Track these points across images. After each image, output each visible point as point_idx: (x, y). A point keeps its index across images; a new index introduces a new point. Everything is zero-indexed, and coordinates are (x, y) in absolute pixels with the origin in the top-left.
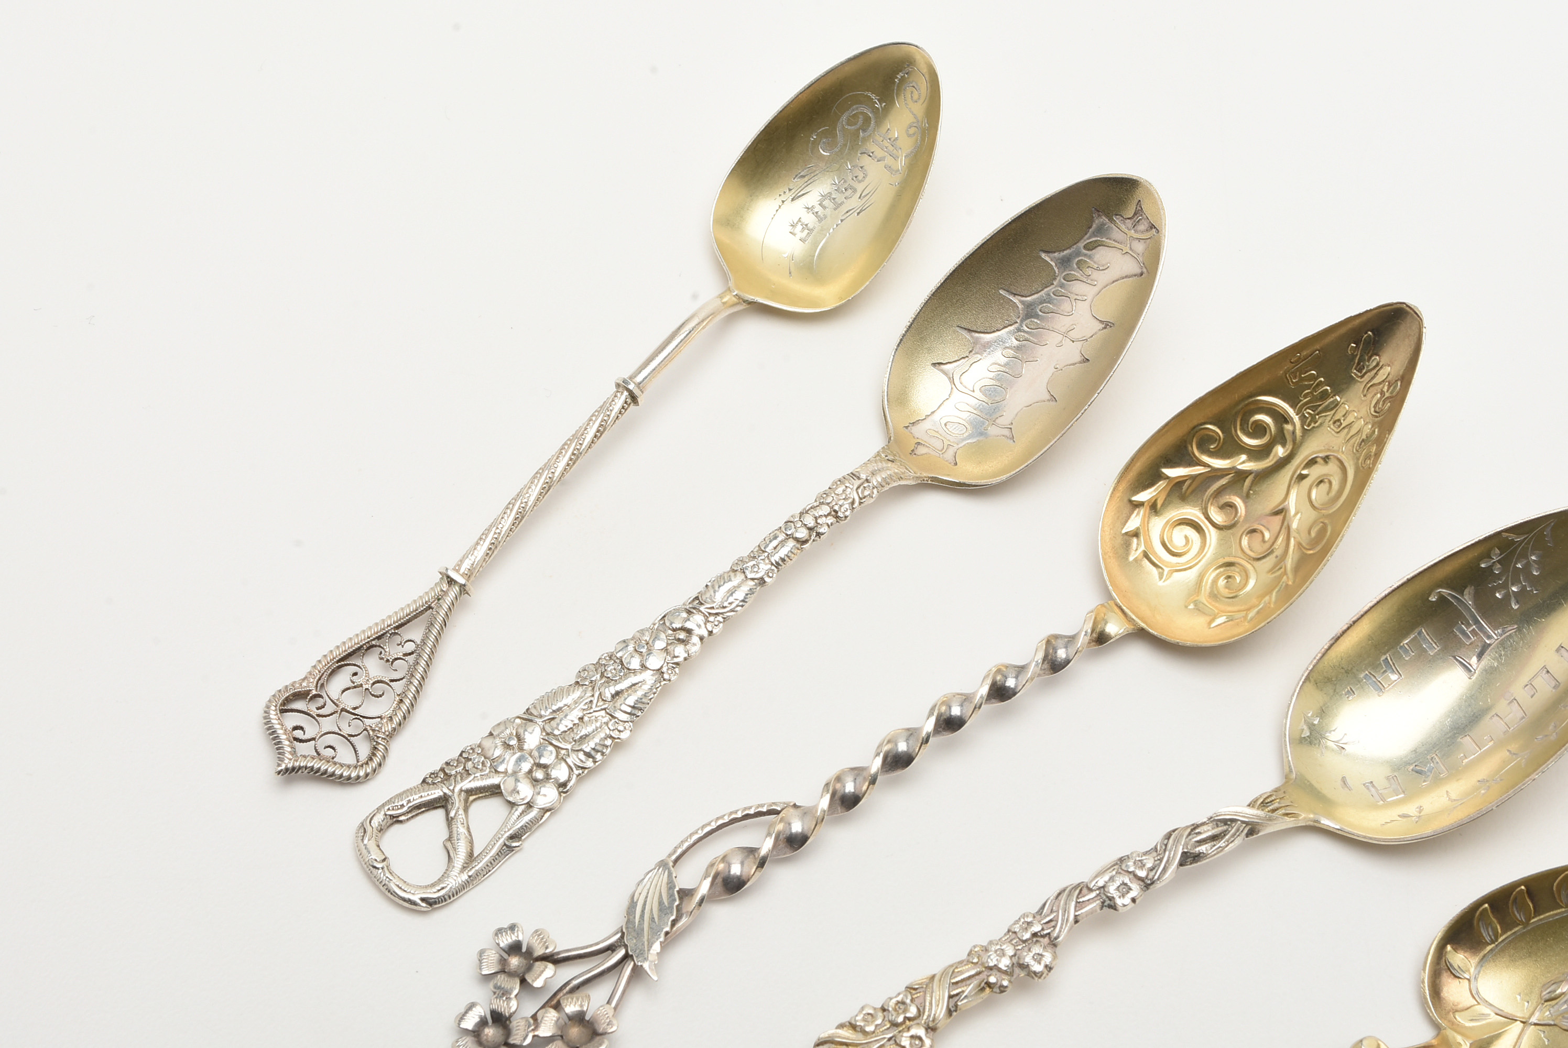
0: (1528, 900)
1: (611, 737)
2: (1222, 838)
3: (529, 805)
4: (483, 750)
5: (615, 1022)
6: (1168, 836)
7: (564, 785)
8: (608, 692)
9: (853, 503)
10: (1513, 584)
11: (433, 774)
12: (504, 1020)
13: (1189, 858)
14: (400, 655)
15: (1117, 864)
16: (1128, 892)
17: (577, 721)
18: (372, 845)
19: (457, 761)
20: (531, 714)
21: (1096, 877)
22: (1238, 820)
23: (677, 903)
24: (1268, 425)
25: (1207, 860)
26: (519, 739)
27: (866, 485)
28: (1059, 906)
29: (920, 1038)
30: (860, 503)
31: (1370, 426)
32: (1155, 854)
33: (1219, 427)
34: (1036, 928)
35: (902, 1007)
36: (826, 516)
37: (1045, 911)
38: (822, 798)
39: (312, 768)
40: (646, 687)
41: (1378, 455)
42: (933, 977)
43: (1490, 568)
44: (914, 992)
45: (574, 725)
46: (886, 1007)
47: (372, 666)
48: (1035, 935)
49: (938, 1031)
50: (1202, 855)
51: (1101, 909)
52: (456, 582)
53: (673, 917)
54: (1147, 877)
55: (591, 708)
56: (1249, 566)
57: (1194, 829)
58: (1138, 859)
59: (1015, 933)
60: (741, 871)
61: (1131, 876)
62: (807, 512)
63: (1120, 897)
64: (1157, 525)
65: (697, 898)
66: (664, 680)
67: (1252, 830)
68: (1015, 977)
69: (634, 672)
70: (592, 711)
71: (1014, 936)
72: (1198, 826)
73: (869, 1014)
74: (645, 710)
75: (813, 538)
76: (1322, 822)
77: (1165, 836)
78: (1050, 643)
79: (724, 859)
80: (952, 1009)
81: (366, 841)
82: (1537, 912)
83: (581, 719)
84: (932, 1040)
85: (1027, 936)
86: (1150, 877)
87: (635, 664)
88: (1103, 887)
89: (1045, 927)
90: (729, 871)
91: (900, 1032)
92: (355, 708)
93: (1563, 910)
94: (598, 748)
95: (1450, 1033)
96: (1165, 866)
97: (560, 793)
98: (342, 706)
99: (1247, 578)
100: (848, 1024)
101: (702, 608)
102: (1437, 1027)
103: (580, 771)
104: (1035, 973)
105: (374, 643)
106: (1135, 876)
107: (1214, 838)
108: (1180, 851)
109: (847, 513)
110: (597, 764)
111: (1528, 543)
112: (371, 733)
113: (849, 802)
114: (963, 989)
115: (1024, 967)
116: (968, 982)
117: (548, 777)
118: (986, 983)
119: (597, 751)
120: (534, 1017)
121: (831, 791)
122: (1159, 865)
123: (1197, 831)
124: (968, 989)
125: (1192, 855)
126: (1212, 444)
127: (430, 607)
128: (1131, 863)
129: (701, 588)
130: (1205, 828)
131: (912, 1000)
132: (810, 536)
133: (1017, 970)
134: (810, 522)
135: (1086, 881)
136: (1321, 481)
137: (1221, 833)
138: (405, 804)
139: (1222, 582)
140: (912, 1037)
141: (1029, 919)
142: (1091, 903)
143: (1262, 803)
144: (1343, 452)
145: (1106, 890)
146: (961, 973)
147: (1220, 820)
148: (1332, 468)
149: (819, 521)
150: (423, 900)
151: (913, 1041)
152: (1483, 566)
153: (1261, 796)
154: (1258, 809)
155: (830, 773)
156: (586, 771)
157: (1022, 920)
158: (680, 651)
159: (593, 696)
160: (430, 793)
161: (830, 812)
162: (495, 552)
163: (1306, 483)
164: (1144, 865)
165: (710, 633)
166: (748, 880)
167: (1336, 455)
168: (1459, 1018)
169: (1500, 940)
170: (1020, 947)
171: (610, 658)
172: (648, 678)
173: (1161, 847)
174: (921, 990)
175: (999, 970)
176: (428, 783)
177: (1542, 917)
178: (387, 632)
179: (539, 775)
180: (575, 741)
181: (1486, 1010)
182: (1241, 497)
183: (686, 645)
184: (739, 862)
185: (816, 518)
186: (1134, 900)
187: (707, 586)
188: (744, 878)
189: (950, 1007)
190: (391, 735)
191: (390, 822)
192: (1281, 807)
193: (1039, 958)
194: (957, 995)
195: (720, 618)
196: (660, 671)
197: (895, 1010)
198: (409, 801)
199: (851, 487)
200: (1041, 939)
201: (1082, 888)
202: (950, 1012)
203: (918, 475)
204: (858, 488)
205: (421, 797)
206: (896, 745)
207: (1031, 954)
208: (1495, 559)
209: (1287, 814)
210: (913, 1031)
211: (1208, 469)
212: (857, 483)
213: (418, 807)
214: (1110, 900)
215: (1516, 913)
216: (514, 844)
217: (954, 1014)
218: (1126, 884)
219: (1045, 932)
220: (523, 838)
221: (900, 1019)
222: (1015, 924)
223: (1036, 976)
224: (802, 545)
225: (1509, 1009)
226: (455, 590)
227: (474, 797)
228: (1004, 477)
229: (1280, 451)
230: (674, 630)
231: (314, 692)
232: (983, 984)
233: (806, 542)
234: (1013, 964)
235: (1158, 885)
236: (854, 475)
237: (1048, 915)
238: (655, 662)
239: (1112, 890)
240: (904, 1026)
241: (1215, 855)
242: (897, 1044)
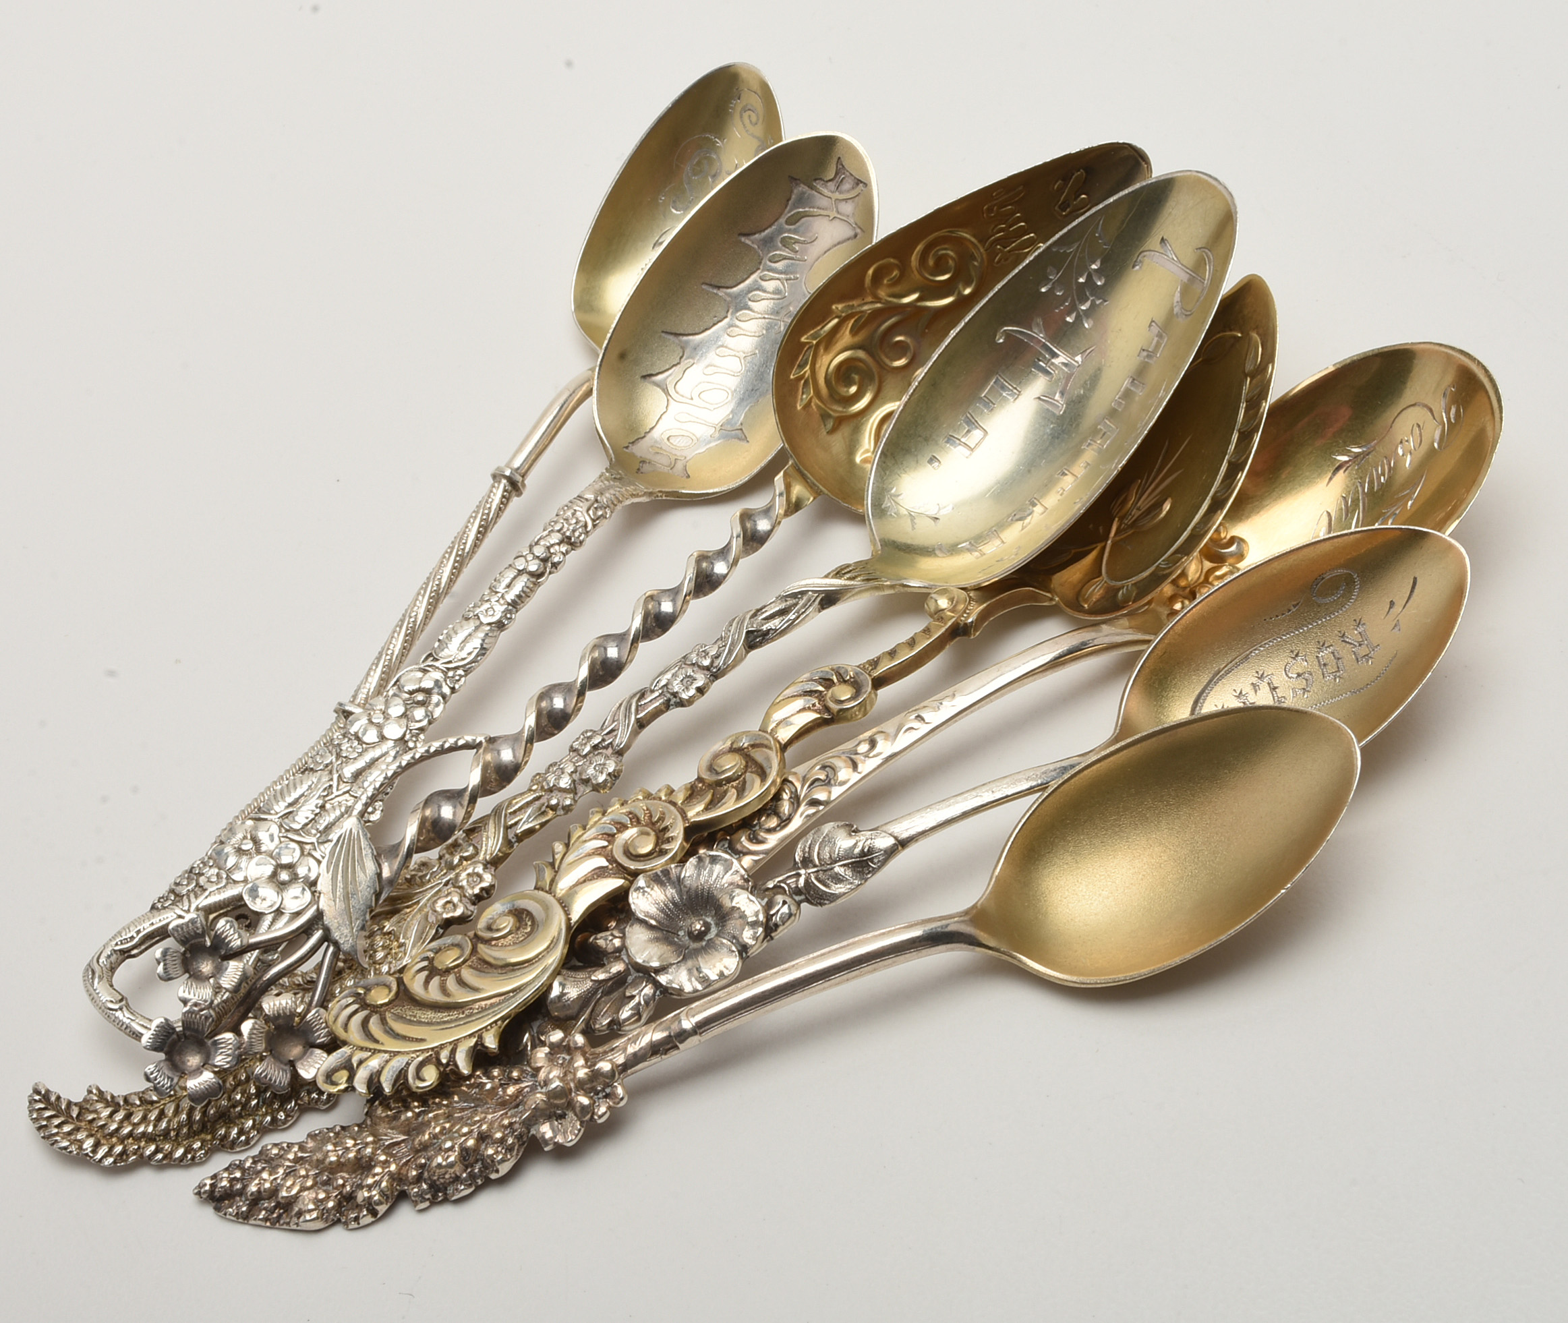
2: (792, 612)
6: (731, 622)
13: (756, 639)
15: (679, 662)
16: (693, 684)
21: (655, 677)
22: (812, 591)
28: (620, 716)
29: (479, 876)
32: (719, 642)
34: (595, 741)
35: (454, 850)
37: (606, 724)
42: (485, 816)
43: (1051, 291)
44: (471, 833)
48: (595, 747)
50: (771, 631)
51: (668, 709)
54: (712, 666)
57: (759, 610)
58: (701, 652)
61: (696, 669)
63: (684, 691)
67: (830, 599)
68: (578, 794)
71: (571, 755)
72: (763, 607)
76: (909, 586)
77: (726, 624)
80: (514, 841)
84: (494, 875)
85: (588, 749)
86: (718, 663)
88: (666, 685)
89: (605, 738)
91: (456, 874)
96: (730, 649)
104: (599, 784)
106: (699, 667)
107: (782, 613)
108: (745, 634)
111: (1082, 251)
114: (522, 817)
115: (586, 781)
116: (526, 810)
118: (547, 807)
122: (726, 649)
123: (762, 611)
124: (527, 815)
125: (760, 636)
128: (693, 658)
130: (772, 606)
131: (464, 841)
133: (581, 787)
137: (789, 608)
140: (469, 875)
141: (585, 735)
142: (654, 703)
143: (838, 574)
145: (670, 687)
146: (517, 804)
147: (787, 596)
151: (471, 879)
152: (1043, 290)
153: (838, 568)
154: (834, 579)
157: (577, 737)
164: (708, 654)
170: (579, 764)
173: (725, 633)
174: (474, 831)
175: (560, 790)
186: (703, 690)
189: (511, 838)
193: (601, 769)
194: (516, 824)
200: (603, 750)
201: (641, 694)
202: (511, 845)
207: (593, 766)
208: (1054, 279)
209: (867, 581)
210: (472, 870)
214: (675, 697)
217: (516, 844)
218: (690, 676)
219: (606, 743)
221: (454, 863)
223: (601, 787)
232: (544, 809)
234: (575, 781)
237: (609, 727)
239: (675, 686)
240: (460, 868)
242: (454, 887)
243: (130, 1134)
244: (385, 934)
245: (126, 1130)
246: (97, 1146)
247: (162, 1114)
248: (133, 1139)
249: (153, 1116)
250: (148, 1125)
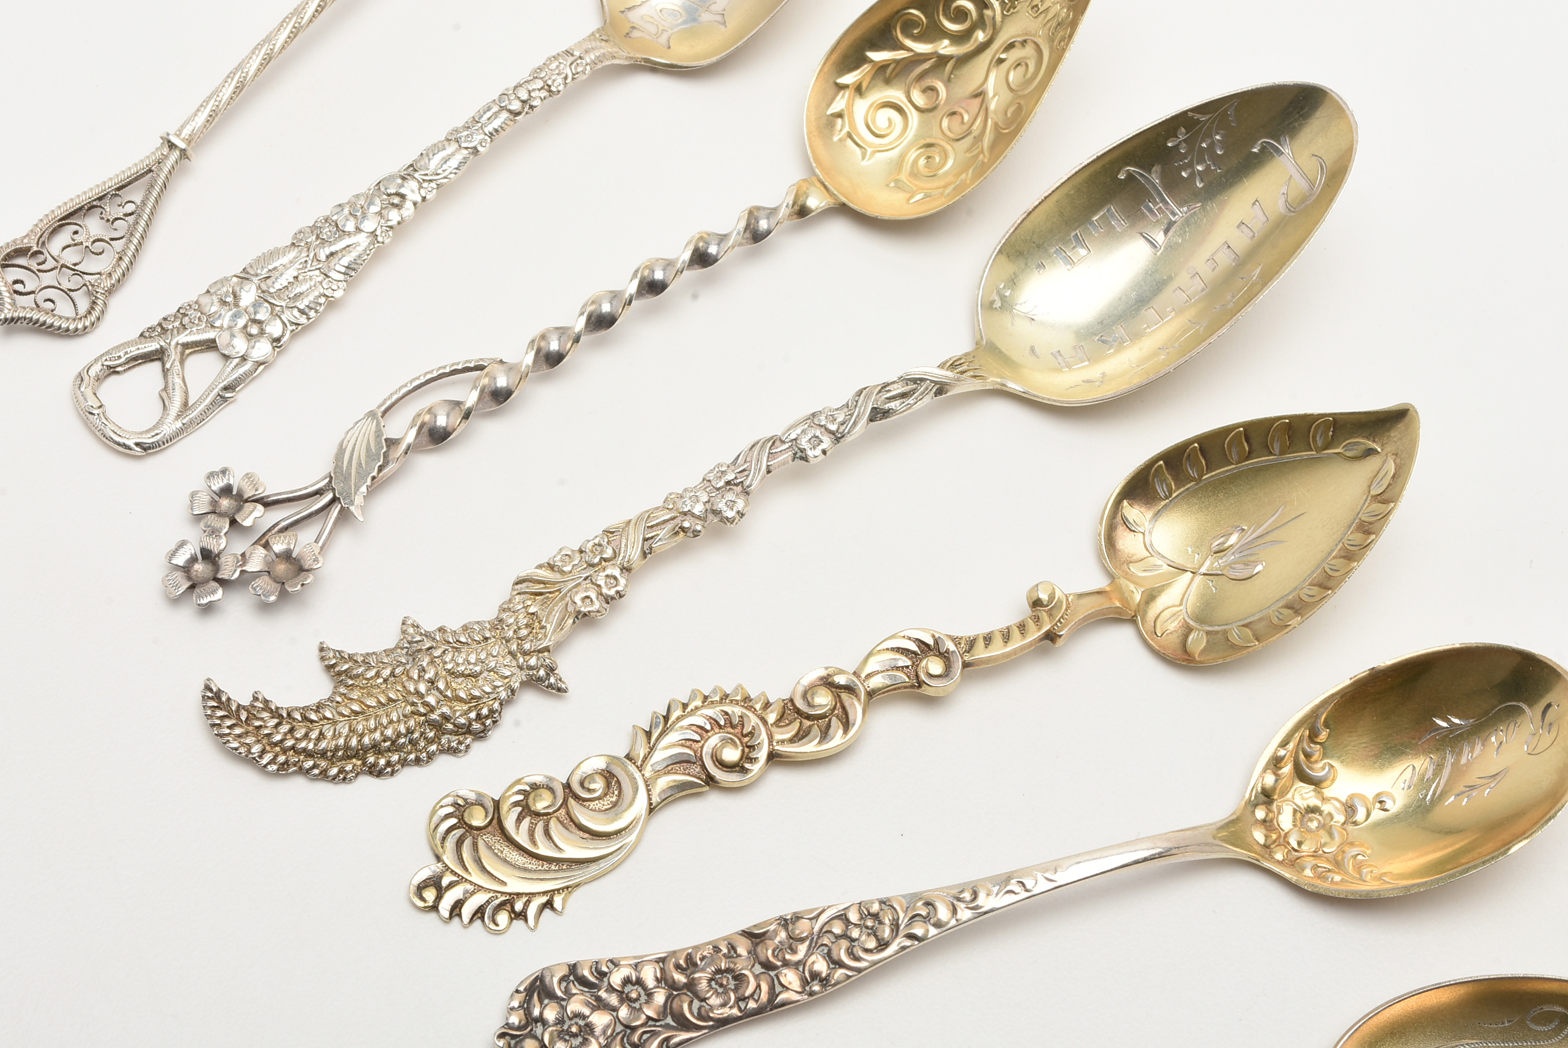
0: (1201, 457)
1: (325, 295)
2: (911, 396)
3: (244, 359)
4: (199, 306)
5: (320, 559)
6: (859, 393)
7: (278, 340)
8: (323, 254)
9: (566, 78)
10: (1198, 164)
11: (149, 328)
12: (213, 555)
13: (878, 414)
14: (121, 215)
15: (809, 418)
16: (819, 444)
17: (292, 280)
18: (89, 393)
19: (175, 316)
20: (248, 273)
21: (789, 430)
22: (928, 379)
23: (384, 450)
24: (969, 11)
25: (896, 417)
26: (235, 296)
27: (579, 61)
28: (752, 457)
29: (615, 578)
30: (573, 79)
31: (1065, 10)
32: (846, 410)
33: (923, 12)
34: (730, 477)
35: (599, 549)
36: (539, 90)
37: (739, 461)
38: (527, 353)
39: (31, 319)
40: (360, 249)
41: (1071, 36)
42: (630, 521)
43: (1176, 147)
44: (611, 535)
45: (289, 283)
46: (584, 549)
47: (93, 226)
48: (728, 483)
49: (633, 572)
50: (891, 411)
51: (793, 460)
52: (176, 146)
53: (380, 463)
54: (837, 431)
55: (306, 267)
56: (948, 148)
57: (885, 387)
58: (829, 413)
59: (709, 481)
60: (447, 422)
61: (823, 430)
62: (521, 86)
63: (811, 449)
64: (861, 106)
65: (403, 446)
66: (378, 242)
67: (941, 389)
68: (708, 522)
69: (349, 234)
70: (306, 270)
71: (708, 484)
72: (888, 385)
73: (566, 555)
74: (359, 270)
75: (526, 110)
76: (1009, 386)
77: (857, 393)
78: (753, 214)
79: (430, 411)
80: (647, 552)
81: (83, 389)
82: (1209, 469)
83: (296, 278)
84: (627, 580)
85: (721, 484)
86: (841, 430)
87: (350, 226)
88: (796, 439)
89: (738, 476)
90: (435, 422)
91: (596, 572)
92: (75, 265)
93: (1233, 466)
94: (312, 305)
95: (1123, 582)
96: (855, 420)
97: (274, 348)
98: (62, 262)
99: (945, 158)
100: (546, 565)
101: (416, 175)
102: (1112, 577)
103: (294, 327)
104: (727, 518)
105: (95, 203)
106: (826, 429)
107: (904, 395)
108: (871, 407)
109: (561, 88)
110: (311, 321)
111: (1213, 122)
112: (90, 288)
113: (554, 360)
114: (658, 532)
115: (716, 513)
116: (663, 526)
117: (262, 332)
118: (680, 528)
119: (311, 309)
120: (243, 555)
121: (535, 348)
122: (850, 420)
123: (887, 389)
124: (663, 532)
125: (882, 411)
126: (916, 28)
127: (150, 171)
128: (823, 418)
129: (416, 156)
130: (895, 386)
131: (608, 543)
132: (523, 108)
133: (710, 516)
134: (524, 96)
135: (779, 434)
136: (1019, 65)
137: (910, 391)
138: (122, 356)
139: (922, 161)
140: (607, 576)
141: (723, 469)
142: (783, 454)
143: (951, 365)
144: (1039, 36)
145: (798, 442)
146: (657, 517)
147: (910, 380)
148: (1029, 51)
149: (532, 94)
150: (137, 444)
151: (608, 580)
152: (1170, 145)
153: (950, 359)
154: (947, 370)
155: (536, 332)
156: (300, 328)
157: (717, 469)
158: (394, 216)
159: (308, 256)
160: (146, 345)
161: (535, 369)
162: (216, 120)
163: (1005, 66)
164: (835, 420)
165: (424, 199)
166: (454, 430)
167: (1033, 38)
168: (1133, 568)
169: (1174, 495)
170: (713, 495)
171: (326, 221)
172: (362, 240)
173: (852, 403)
174: (618, 534)
175: (693, 515)
176: (145, 337)
177: (1213, 473)
178: (108, 193)
179: (254, 330)
180: (289, 298)
181: (1160, 562)
182: (942, 81)
183: (399, 209)
184: (445, 413)
185: (529, 92)
186: (824, 452)
187: (422, 154)
188: (449, 429)
189: (645, 549)
190: (110, 291)
191: (107, 372)
192: (969, 370)
193: (731, 504)
194: (652, 538)
195: (433, 185)
196: (373, 234)
197: (592, 551)
198: (126, 353)
199: (565, 63)
200: (735, 488)
201: (774, 441)
202: (645, 555)
203: (631, 55)
204: (572, 64)
205: (138, 349)
206: (600, 306)
207: (724, 501)
208: (1181, 138)
209: (975, 377)
210: (608, 572)
211: (911, 54)
212: (571, 59)
213: (135, 359)
214: (802, 452)
215: (1189, 469)
216: (227, 395)
217: (649, 556)
218: (817, 437)
219: (739, 481)
220: (237, 389)
221: (596, 560)
222: (709, 473)
223: (729, 521)
224: (515, 116)
225: (1180, 561)
226: (176, 154)
227: (190, 350)
228: (714, 59)
229: (980, 36)
230: (389, 195)
231: (35, 249)
232: (677, 529)
233: (518, 114)
234: (707, 510)
235: (849, 439)
236: (569, 53)
237: (742, 465)
238: (369, 225)
239: (804, 443)
240: (600, 567)
241: (904, 411)
242: (593, 583)
243: (293, 748)
244: (528, 614)
245: (289, 743)
246: (263, 752)
247: (322, 735)
248: (294, 751)
249: (314, 735)
250: (309, 742)
